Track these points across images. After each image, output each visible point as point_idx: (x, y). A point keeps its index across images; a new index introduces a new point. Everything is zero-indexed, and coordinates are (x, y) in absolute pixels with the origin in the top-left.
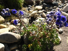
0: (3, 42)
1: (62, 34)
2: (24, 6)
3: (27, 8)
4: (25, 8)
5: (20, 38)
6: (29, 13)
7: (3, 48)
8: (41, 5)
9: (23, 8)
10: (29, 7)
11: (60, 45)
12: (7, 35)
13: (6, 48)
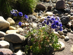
0: (9, 41)
1: (68, 41)
2: (36, 11)
3: (38, 13)
4: (36, 13)
5: (24, 40)
6: (38, 18)
7: (8, 45)
8: (52, 11)
9: (34, 13)
10: (40, 13)
11: (62, 52)
12: (13, 35)
13: (11, 46)
